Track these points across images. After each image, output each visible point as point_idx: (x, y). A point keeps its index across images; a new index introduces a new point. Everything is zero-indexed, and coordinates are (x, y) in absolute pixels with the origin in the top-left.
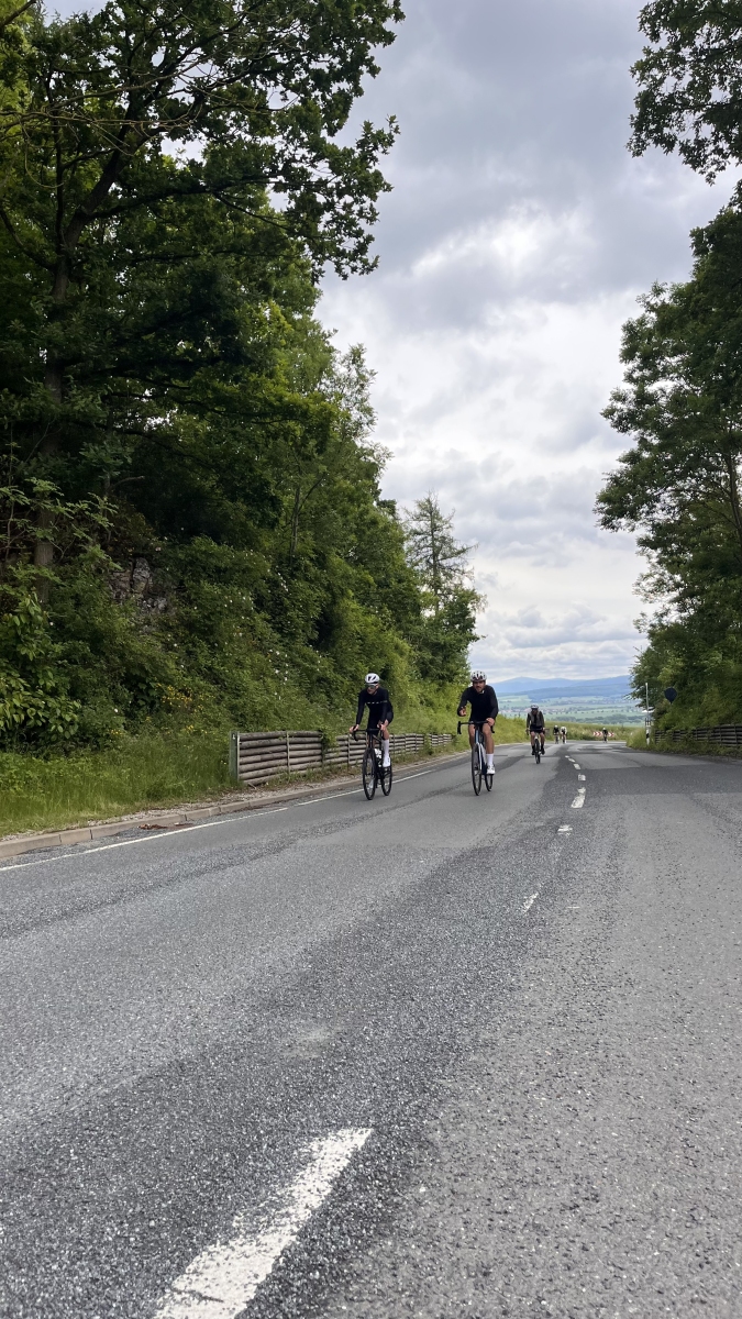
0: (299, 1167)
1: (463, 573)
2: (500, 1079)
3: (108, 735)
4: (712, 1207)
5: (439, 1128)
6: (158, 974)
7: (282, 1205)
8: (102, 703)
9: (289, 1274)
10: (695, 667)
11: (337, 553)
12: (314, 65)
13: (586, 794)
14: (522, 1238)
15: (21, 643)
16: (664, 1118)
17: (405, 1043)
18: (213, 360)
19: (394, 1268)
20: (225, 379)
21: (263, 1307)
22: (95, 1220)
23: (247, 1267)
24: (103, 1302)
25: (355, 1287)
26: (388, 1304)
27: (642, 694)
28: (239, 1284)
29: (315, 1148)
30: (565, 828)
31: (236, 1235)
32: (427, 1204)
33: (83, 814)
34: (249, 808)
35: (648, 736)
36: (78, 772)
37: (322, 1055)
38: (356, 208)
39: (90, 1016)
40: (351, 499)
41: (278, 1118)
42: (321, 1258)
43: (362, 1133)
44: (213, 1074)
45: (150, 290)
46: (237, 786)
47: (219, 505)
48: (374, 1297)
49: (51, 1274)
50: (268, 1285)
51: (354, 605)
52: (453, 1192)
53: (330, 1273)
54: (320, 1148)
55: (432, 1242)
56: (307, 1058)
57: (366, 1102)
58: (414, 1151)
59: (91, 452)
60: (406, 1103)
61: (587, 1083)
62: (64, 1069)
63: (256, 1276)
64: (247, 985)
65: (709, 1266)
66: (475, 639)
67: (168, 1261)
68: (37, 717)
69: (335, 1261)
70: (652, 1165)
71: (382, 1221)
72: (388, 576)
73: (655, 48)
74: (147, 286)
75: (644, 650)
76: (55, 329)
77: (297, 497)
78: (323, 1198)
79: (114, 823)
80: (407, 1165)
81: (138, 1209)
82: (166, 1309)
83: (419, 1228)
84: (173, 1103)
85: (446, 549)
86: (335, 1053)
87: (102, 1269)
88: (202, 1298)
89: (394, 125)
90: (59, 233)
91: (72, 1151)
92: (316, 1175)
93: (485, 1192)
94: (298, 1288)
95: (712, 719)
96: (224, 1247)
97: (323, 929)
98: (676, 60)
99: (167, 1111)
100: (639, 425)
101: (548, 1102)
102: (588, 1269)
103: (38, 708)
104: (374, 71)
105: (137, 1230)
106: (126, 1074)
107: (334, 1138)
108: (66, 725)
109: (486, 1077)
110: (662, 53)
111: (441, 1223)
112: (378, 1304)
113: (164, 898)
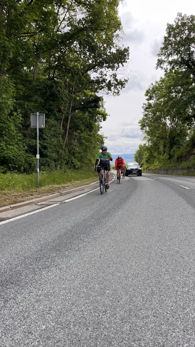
95: (157, 167)
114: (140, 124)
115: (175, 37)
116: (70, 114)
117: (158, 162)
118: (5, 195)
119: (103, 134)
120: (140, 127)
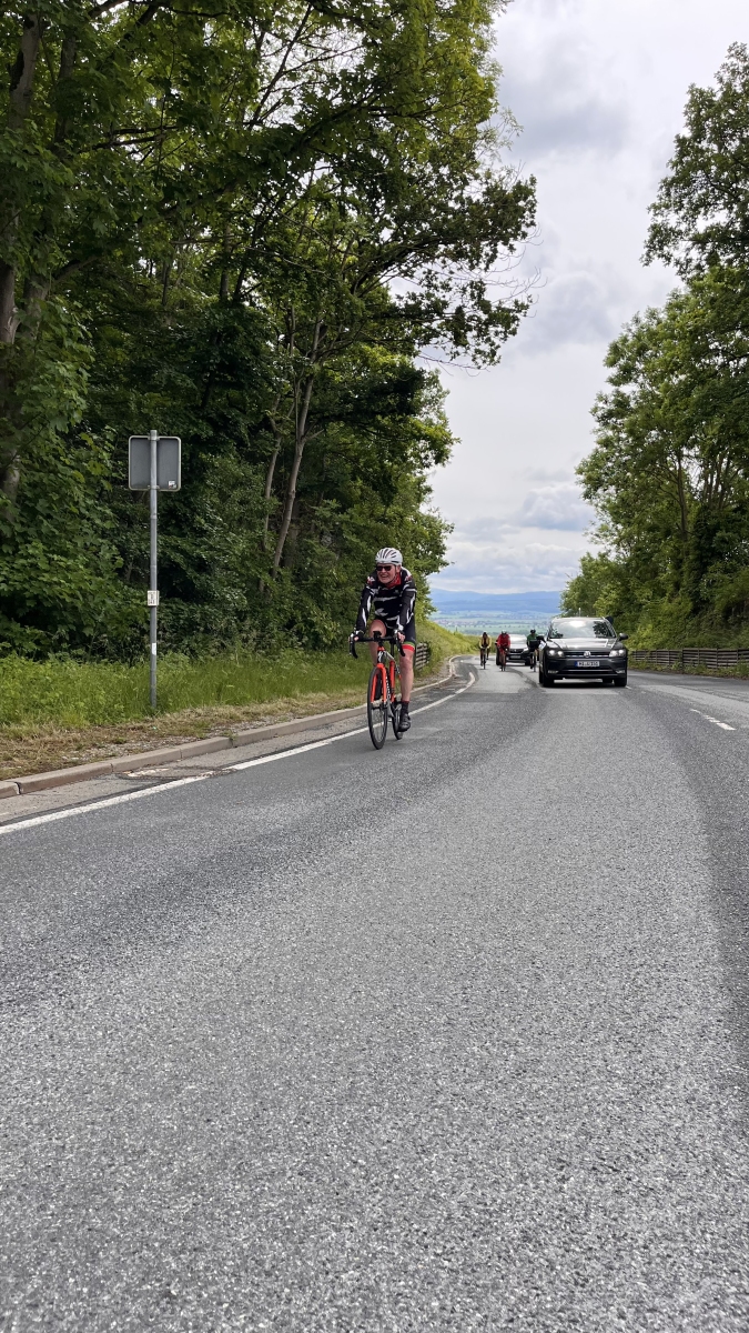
114: (582, 477)
115: (719, 136)
116: (303, 437)
117: (650, 626)
118: (19, 738)
119: (436, 515)
120: (582, 489)
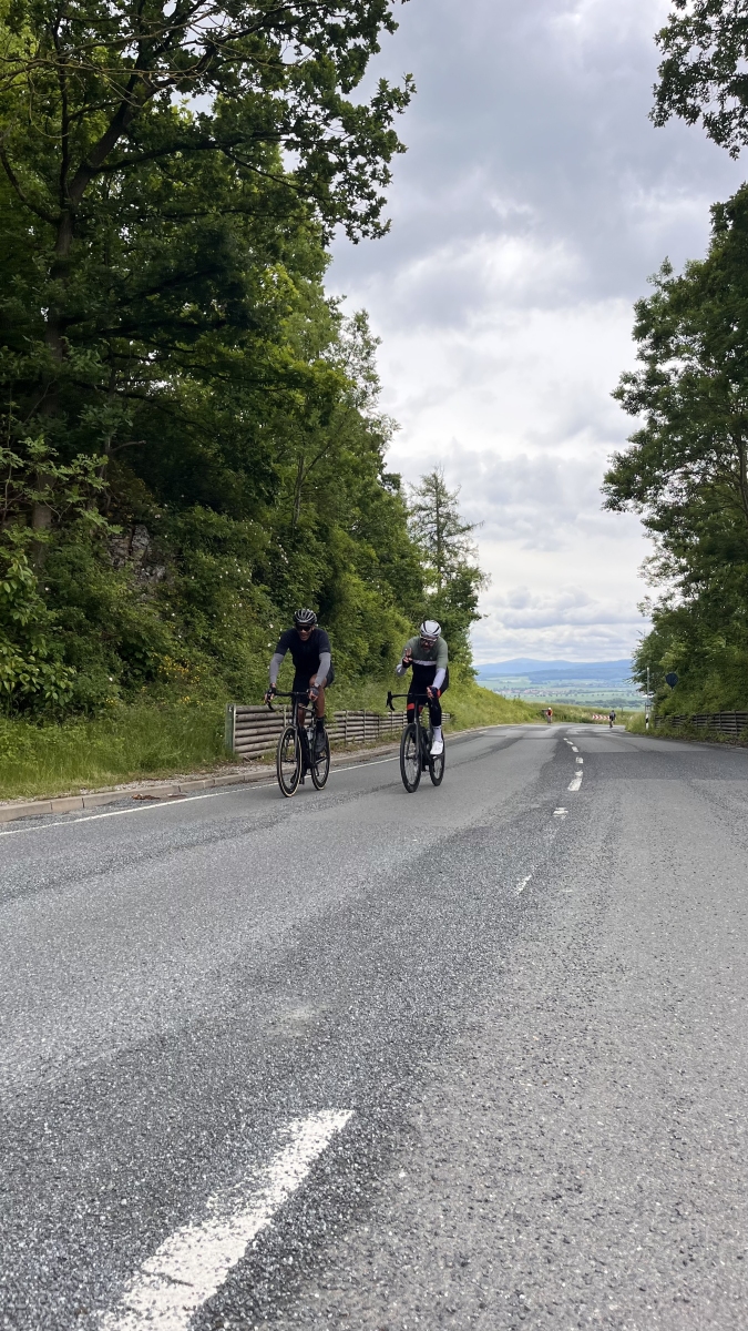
0: (277, 1148)
1: (467, 550)
2: (486, 1063)
3: (103, 705)
4: (698, 1202)
5: (422, 1111)
6: (144, 946)
7: (258, 1187)
8: (97, 671)
9: (261, 1259)
10: (697, 654)
11: (340, 526)
12: (329, 20)
13: (583, 777)
14: (502, 1228)
15: (15, 607)
16: (650, 1106)
17: (390, 1024)
18: (218, 324)
19: (370, 1256)
20: (230, 344)
21: (233, 1292)
22: (66, 1197)
23: (219, 1250)
24: (69, 1282)
25: (330, 1274)
26: (362, 1293)
27: (643, 679)
28: (210, 1267)
29: (294, 1129)
30: (561, 811)
31: (210, 1217)
32: (406, 1190)
33: (75, 783)
34: (244, 781)
35: (647, 721)
36: (73, 740)
37: (306, 1033)
38: (369, 169)
39: (72, 986)
40: (356, 472)
41: (258, 1097)
42: (295, 1243)
43: (342, 1114)
44: (195, 1050)
45: (154, 248)
46: (233, 759)
47: (220, 474)
48: (349, 1285)
49: (18, 1252)
50: (239, 1269)
51: (356, 580)
52: (434, 1179)
53: (304, 1258)
54: (300, 1129)
55: (408, 1230)
56: (291, 1036)
57: (349, 1083)
58: (396, 1135)
59: (90, 415)
60: (389, 1086)
61: (575, 1070)
62: (43, 1040)
63: (228, 1260)
64: (233, 959)
65: (693, 1264)
66: (477, 617)
67: (139, 1241)
68: (31, 682)
69: (310, 1246)
70: (637, 1156)
71: (360, 1206)
72: (391, 551)
73: (681, 15)
74: (151, 243)
75: (648, 634)
76: (56, 286)
77: (301, 467)
78: (301, 1181)
79: (106, 793)
80: (388, 1149)
81: (111, 1186)
82: (134, 1291)
83: (397, 1215)
84: (151, 1078)
85: (450, 526)
86: (320, 1032)
87: (70, 1247)
88: (172, 1281)
89: (410, 84)
90: (62, 187)
91: (46, 1124)
92: (294, 1157)
93: (466, 1179)
94: (270, 1273)
95: (712, 705)
96: (196, 1228)
97: (311, 905)
98: (702, 29)
99: (145, 1085)
100: (650, 405)
101: (534, 1088)
102: (569, 1263)
103: (32, 674)
104: (391, 27)
105: (109, 1208)
106: (105, 1047)
107: (315, 1119)
108: (60, 692)
109: (472, 1061)
110: (687, 21)
111: (419, 1210)
112: (352, 1293)
113: (154, 869)
117: (719, 682)
